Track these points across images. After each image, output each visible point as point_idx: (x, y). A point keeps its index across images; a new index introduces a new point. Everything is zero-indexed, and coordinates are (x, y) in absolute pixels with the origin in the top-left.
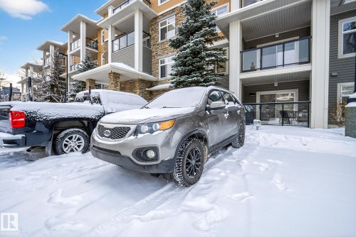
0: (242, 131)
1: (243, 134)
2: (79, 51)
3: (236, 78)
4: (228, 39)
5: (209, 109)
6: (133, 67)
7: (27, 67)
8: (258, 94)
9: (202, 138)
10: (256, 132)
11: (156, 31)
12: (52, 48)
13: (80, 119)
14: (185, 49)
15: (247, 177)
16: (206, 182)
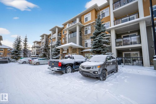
0: (117, 67)
1: (117, 69)
2: (55, 37)
3: (114, 48)
4: (110, 34)
5: (107, 62)
6: (76, 44)
7: (34, 42)
8: (124, 53)
9: (106, 70)
10: (122, 68)
11: (84, 31)
12: (45, 36)
13: (70, 64)
14: (96, 40)
15: (118, 80)
16: (108, 80)
